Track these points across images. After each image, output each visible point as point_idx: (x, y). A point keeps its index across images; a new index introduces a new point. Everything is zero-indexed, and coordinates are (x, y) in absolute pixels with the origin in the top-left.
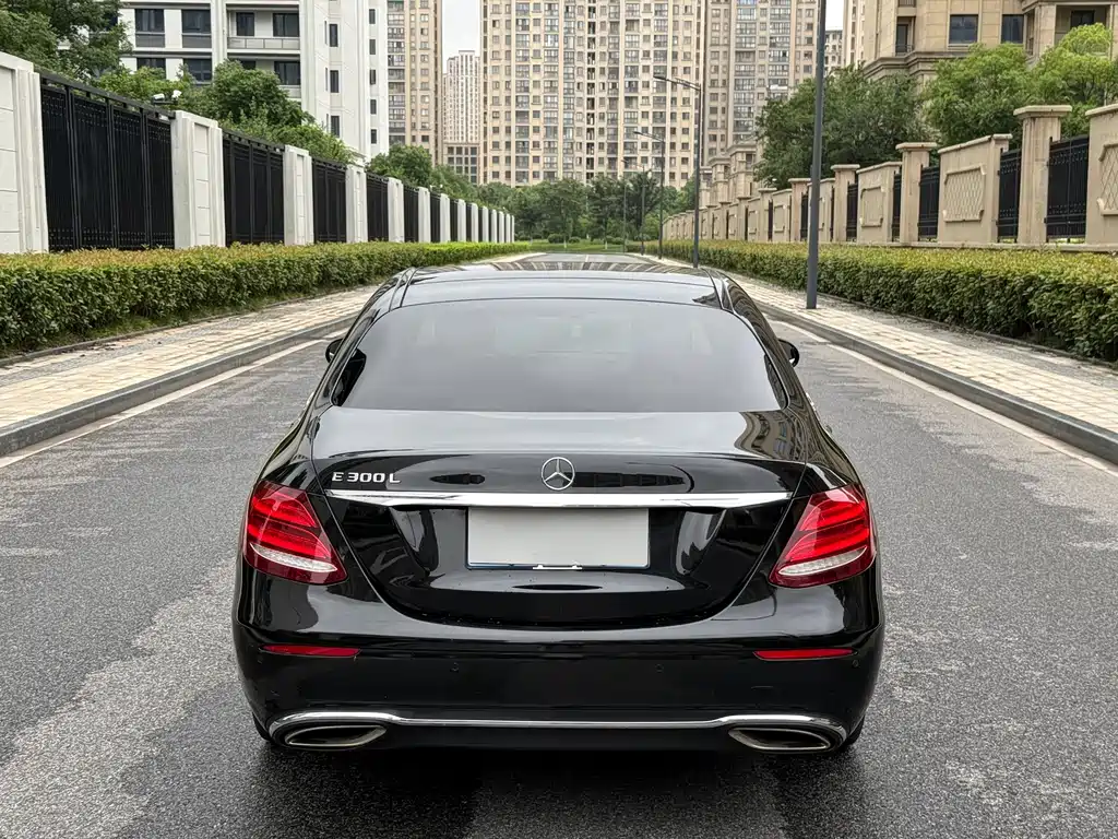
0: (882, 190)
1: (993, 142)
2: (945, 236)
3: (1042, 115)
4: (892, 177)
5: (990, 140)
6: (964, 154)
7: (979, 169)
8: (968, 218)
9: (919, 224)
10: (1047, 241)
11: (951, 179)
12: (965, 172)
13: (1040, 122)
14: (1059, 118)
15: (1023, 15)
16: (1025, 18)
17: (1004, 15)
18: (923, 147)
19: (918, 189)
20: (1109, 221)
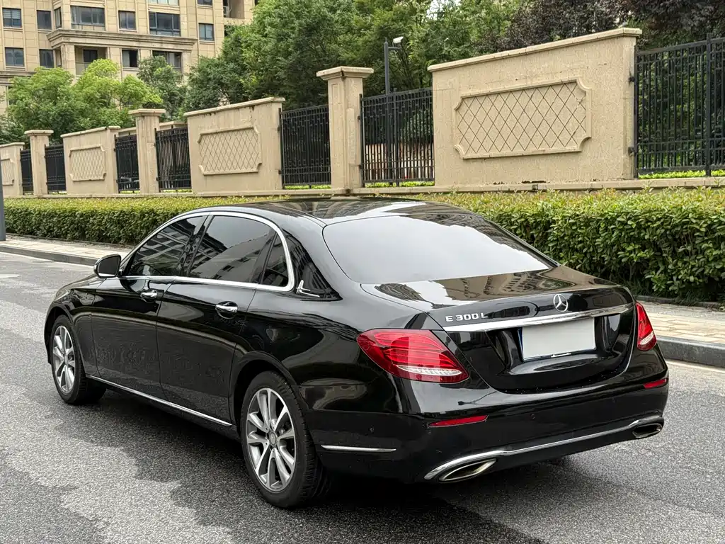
0: (11, 161)
1: (109, 131)
2: (71, 190)
3: (149, 115)
4: (19, 154)
5: (106, 129)
6: (82, 138)
7: (99, 148)
8: (92, 178)
9: (47, 183)
10: (160, 191)
11: (74, 154)
12: (86, 149)
13: (147, 119)
14: (158, 117)
15: (52, 50)
16: (54, 52)
17: (40, 50)
18: (44, 133)
19: (44, 160)
20: (209, 180)
